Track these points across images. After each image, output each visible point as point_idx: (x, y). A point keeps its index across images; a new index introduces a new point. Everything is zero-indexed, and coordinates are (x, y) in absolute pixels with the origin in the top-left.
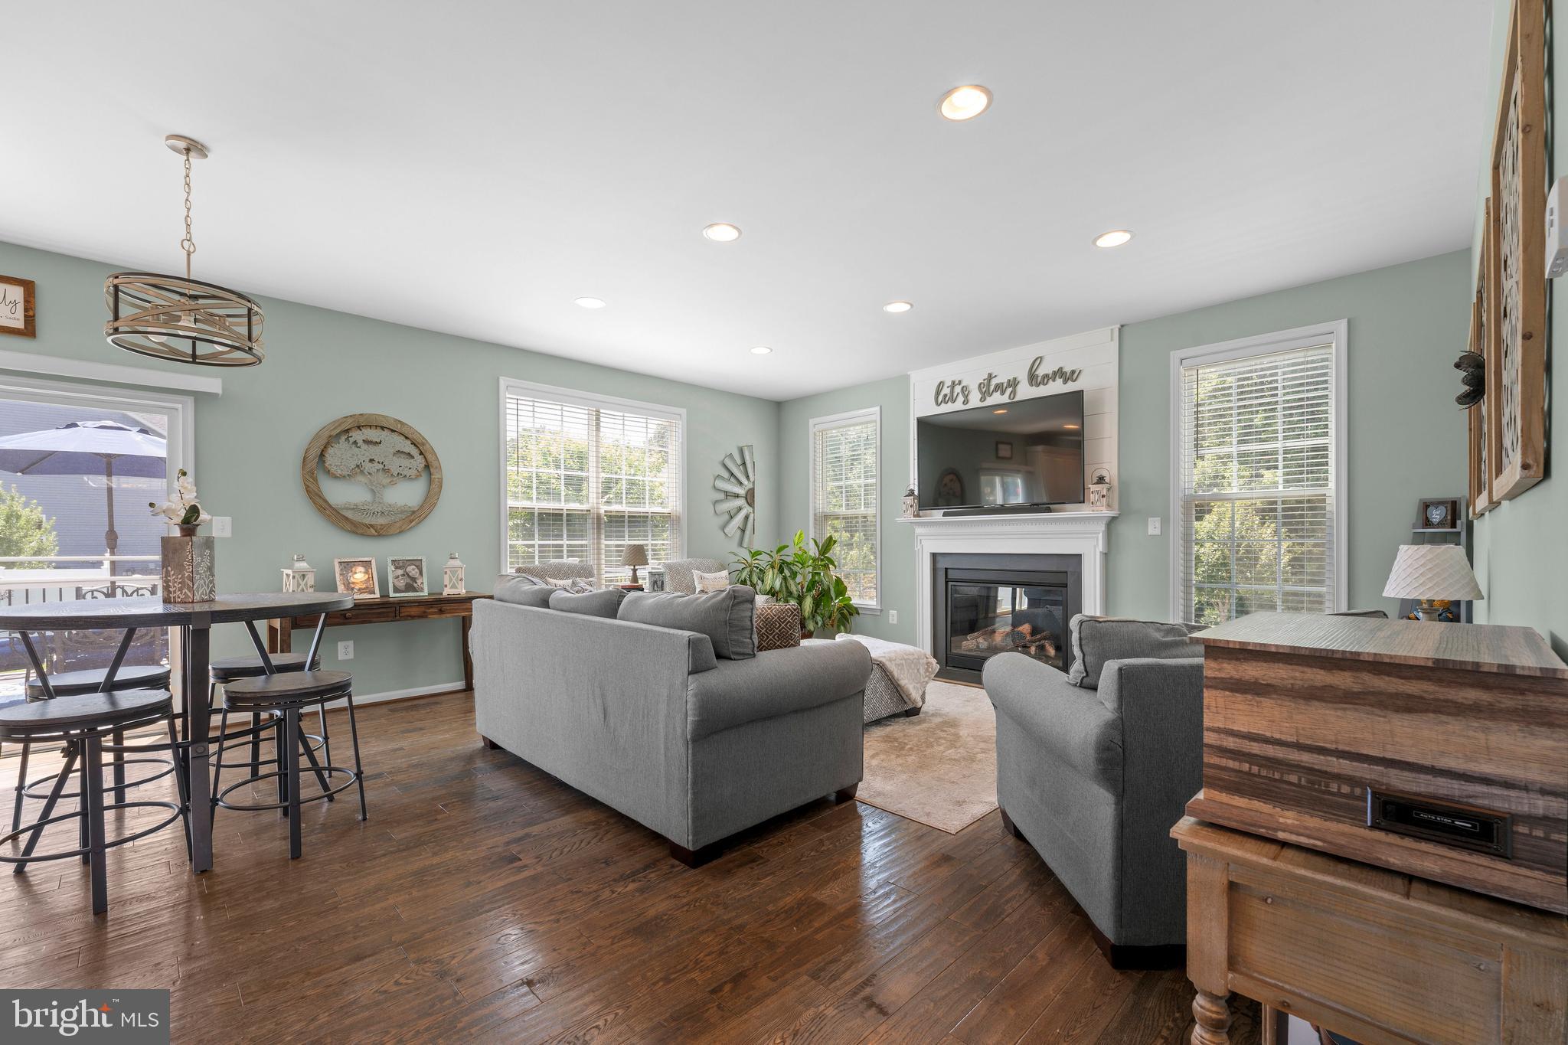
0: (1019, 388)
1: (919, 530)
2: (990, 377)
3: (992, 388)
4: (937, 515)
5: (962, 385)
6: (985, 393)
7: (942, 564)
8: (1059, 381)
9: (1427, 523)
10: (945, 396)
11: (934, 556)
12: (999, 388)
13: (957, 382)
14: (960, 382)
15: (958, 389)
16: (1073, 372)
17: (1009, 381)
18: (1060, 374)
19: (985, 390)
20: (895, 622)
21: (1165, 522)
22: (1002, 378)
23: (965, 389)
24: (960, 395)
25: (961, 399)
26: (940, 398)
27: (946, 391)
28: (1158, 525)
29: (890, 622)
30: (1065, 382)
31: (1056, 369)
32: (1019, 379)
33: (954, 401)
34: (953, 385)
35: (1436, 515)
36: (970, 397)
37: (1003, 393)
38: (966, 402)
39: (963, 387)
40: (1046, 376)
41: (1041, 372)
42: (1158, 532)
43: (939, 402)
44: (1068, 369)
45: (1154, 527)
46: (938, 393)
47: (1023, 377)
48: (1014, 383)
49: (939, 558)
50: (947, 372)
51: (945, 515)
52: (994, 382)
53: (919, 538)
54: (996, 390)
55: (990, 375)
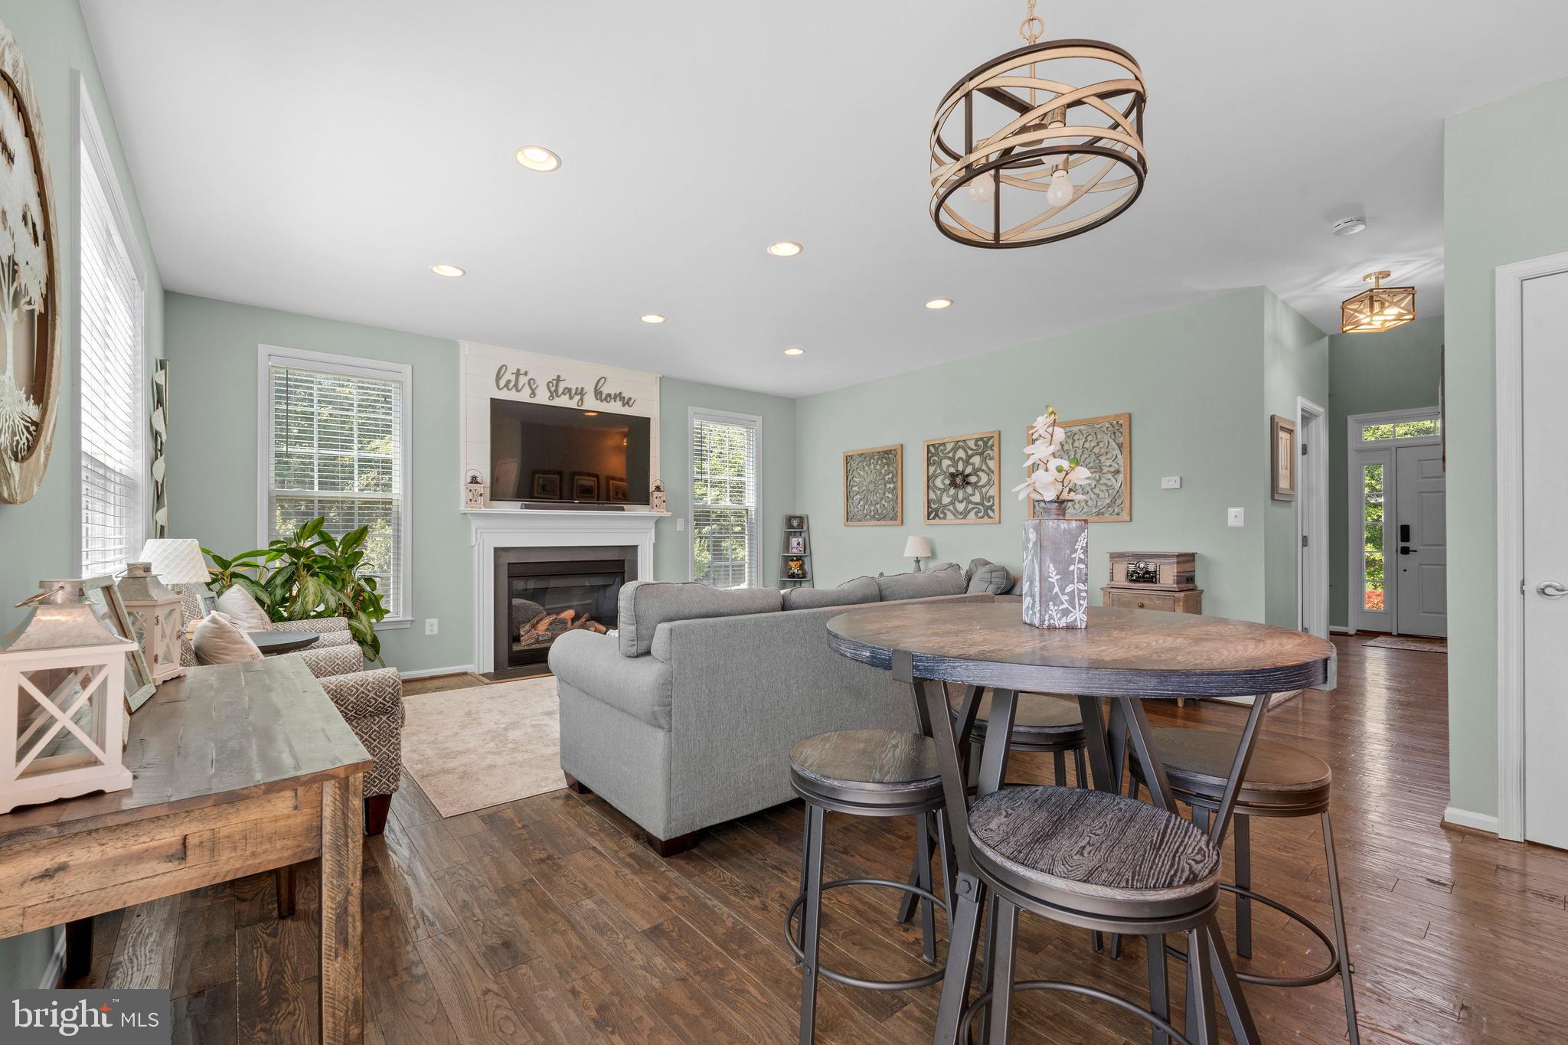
0: (585, 398)
1: (475, 524)
2: (558, 379)
3: (560, 391)
5: (529, 376)
6: (554, 394)
7: (509, 560)
8: (619, 403)
9: (791, 526)
10: (509, 381)
11: (496, 550)
12: (568, 390)
13: (522, 372)
14: (526, 374)
15: (523, 380)
16: (630, 399)
17: (577, 389)
18: (619, 396)
19: (553, 390)
20: (436, 632)
22: (570, 384)
23: (532, 382)
24: (527, 386)
25: (527, 391)
26: (502, 383)
27: (509, 376)
29: (428, 632)
30: (624, 405)
31: (617, 392)
32: (586, 390)
33: (518, 393)
34: (518, 373)
35: (795, 523)
36: (537, 392)
37: (571, 398)
38: (533, 394)
39: (530, 379)
40: (609, 395)
41: (605, 390)
42: (682, 529)
43: (501, 387)
44: (626, 395)
46: (498, 378)
47: (590, 390)
48: (581, 392)
49: (504, 553)
50: (515, 360)
51: (523, 507)
52: (562, 385)
54: (564, 393)
55: (559, 376)
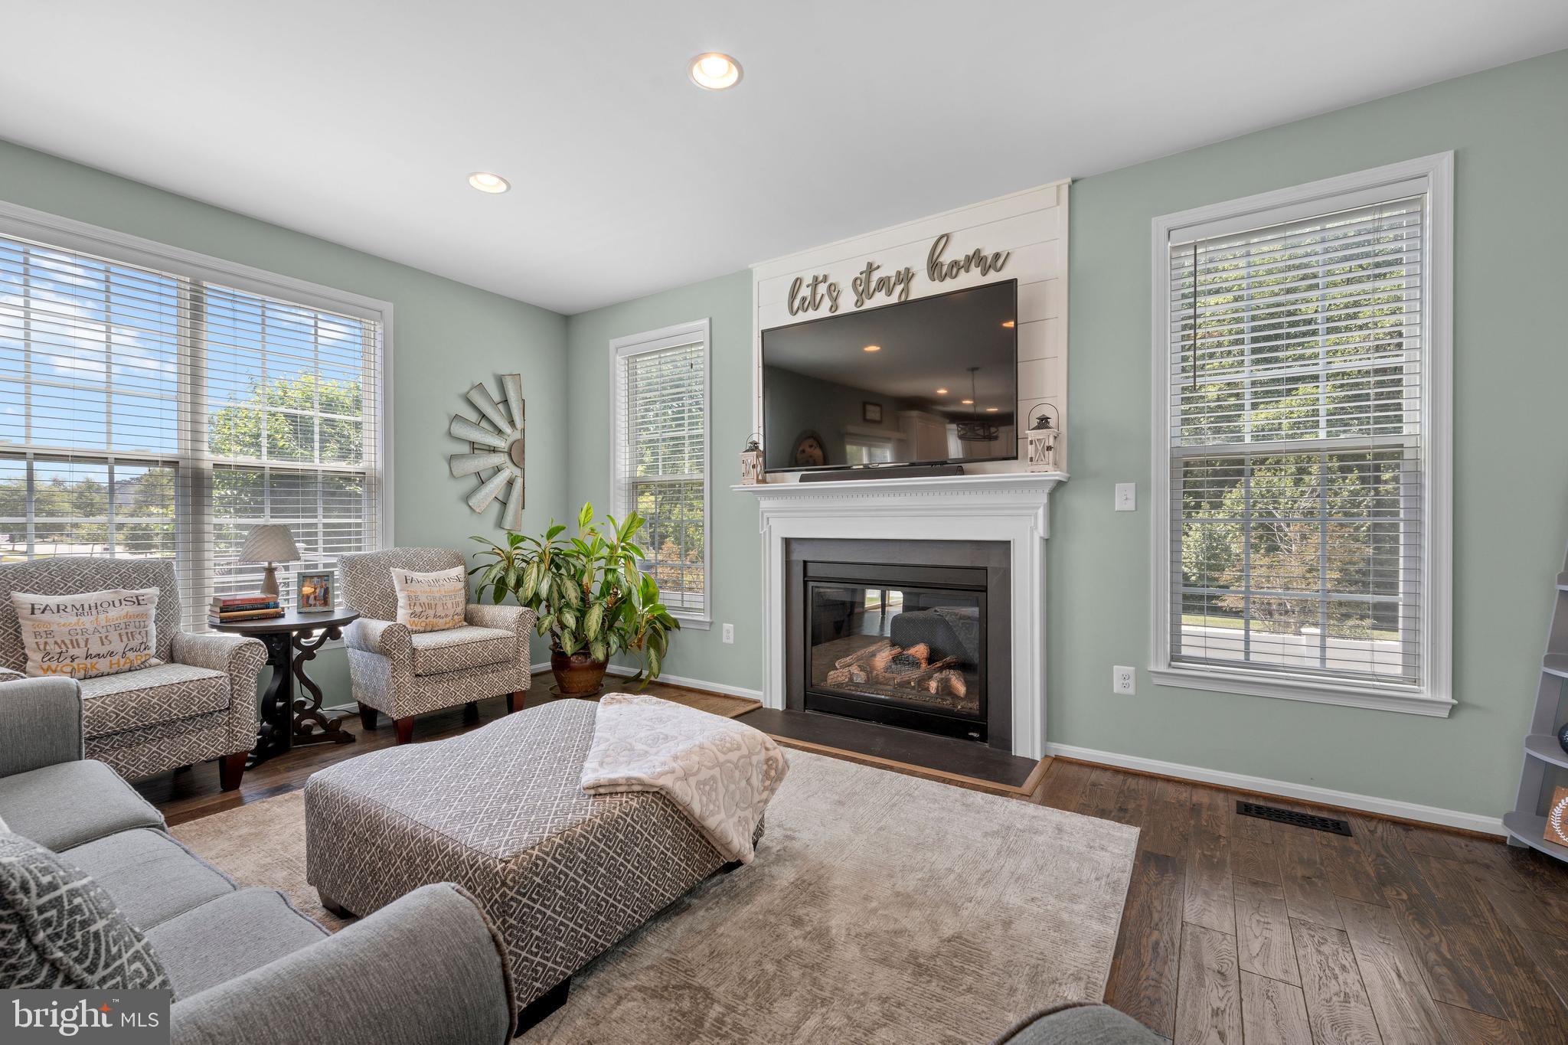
0: (914, 281)
1: (765, 504)
2: (871, 268)
3: (873, 285)
4: (792, 480)
5: (829, 282)
6: (863, 294)
7: (799, 556)
8: (975, 271)
10: (804, 299)
11: (788, 542)
12: (883, 283)
13: (821, 278)
14: (825, 278)
15: (822, 289)
16: (997, 256)
17: (899, 273)
18: (976, 259)
19: (862, 286)
20: (731, 641)
21: (1143, 490)
22: (888, 271)
23: (833, 288)
24: (826, 296)
25: (827, 303)
26: (797, 302)
27: (805, 292)
28: (1132, 495)
29: (725, 640)
30: (984, 273)
31: (971, 253)
32: (913, 270)
33: (816, 308)
34: (816, 282)
36: (841, 301)
37: (889, 293)
38: (834, 307)
39: (830, 285)
40: (955, 264)
41: (946, 258)
42: (1130, 505)
43: (795, 307)
44: (988, 252)
45: (1124, 498)
46: (793, 296)
47: (920, 267)
48: (906, 276)
49: (794, 546)
50: (807, 263)
51: (803, 479)
52: (876, 276)
53: (765, 514)
54: (878, 288)
55: (870, 265)
